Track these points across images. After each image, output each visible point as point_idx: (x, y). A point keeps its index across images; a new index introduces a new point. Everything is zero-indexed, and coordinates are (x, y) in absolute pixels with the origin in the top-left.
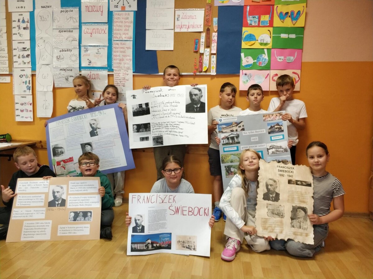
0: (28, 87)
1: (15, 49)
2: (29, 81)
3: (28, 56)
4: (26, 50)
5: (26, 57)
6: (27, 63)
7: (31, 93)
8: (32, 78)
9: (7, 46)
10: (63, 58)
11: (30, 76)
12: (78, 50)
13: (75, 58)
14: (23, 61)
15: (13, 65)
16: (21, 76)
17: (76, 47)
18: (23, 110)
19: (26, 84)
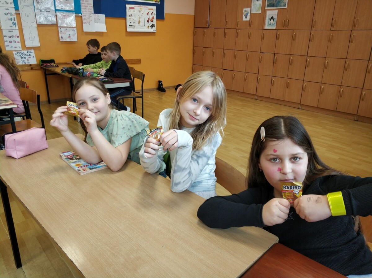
0: (14, 23)
2: (14, 18)
6: (9, 4)
7: (17, 28)
8: (16, 16)
10: (41, 2)
11: (14, 14)
13: (51, 3)
14: (6, 1)
16: (6, 14)
18: (12, 42)
19: (11, 21)
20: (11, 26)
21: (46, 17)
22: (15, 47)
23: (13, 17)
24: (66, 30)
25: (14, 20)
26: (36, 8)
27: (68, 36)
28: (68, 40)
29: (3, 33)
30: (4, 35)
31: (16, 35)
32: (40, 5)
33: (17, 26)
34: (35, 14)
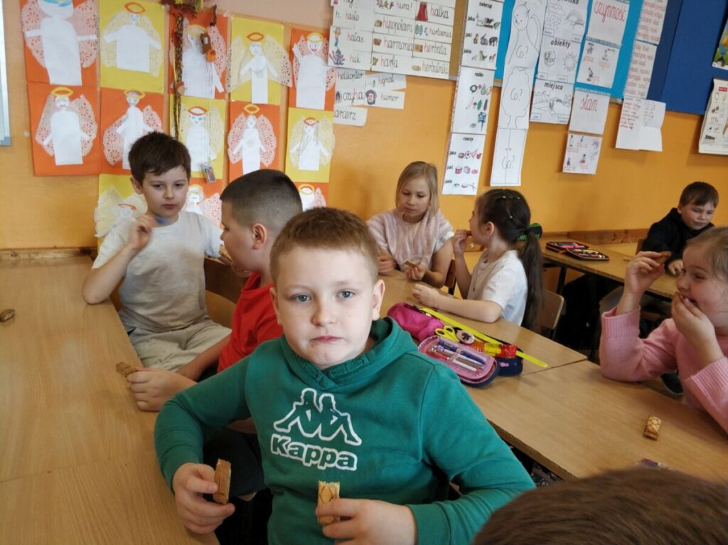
0: (481, 116)
1: (470, 19)
2: (487, 101)
3: (493, 40)
4: (491, 27)
5: (489, 44)
6: (488, 58)
7: (484, 131)
8: (492, 95)
9: (454, 6)
10: (553, 60)
11: (489, 89)
12: (579, 46)
13: (572, 63)
14: (481, 52)
15: (461, 57)
16: (474, 88)
17: (579, 39)
18: (461, 169)
19: (479, 108)
20: (473, 125)
21: (551, 102)
22: (463, 187)
23: (483, 99)
24: (582, 140)
25: (485, 108)
26: (538, 76)
27: (581, 158)
28: (579, 170)
29: (450, 143)
30: (452, 149)
31: (476, 151)
32: (549, 66)
33: (485, 124)
34: (533, 93)
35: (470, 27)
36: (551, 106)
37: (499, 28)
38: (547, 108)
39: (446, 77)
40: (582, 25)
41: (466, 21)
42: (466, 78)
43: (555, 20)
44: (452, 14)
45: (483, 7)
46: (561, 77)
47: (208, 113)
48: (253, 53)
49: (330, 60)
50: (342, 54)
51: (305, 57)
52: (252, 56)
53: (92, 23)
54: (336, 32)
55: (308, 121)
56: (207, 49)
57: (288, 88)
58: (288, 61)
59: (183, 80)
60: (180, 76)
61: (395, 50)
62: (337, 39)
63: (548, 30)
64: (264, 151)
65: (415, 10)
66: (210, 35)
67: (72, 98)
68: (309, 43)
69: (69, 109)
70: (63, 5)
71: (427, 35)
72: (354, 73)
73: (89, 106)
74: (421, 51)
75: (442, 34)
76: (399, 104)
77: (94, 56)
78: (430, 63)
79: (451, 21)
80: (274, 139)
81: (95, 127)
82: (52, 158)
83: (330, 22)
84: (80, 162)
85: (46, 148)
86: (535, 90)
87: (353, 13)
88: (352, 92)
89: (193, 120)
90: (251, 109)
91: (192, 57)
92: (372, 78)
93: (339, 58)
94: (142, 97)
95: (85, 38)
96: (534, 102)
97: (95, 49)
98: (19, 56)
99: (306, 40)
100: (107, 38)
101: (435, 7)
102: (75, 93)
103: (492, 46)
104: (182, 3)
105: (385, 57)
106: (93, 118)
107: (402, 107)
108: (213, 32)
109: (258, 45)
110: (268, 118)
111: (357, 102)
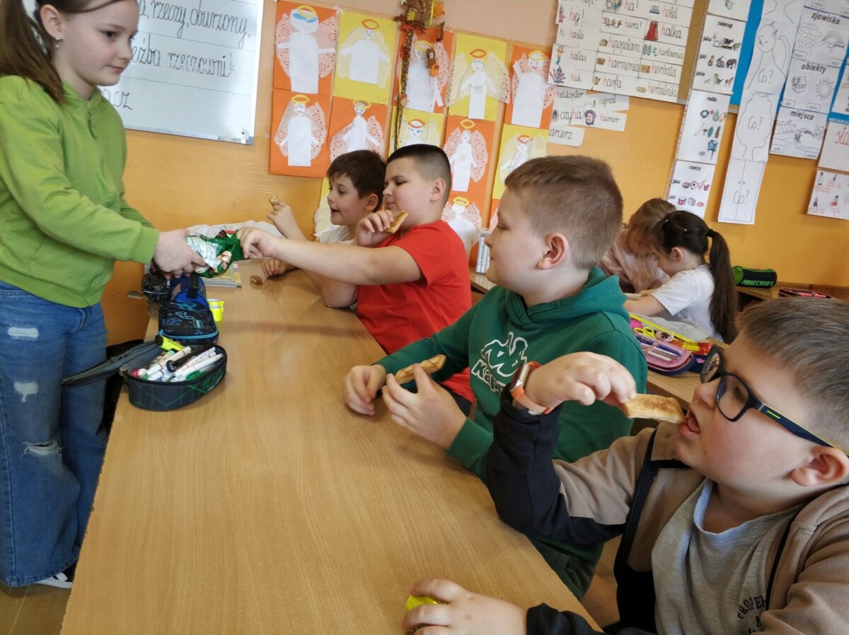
0: (711, 144)
1: (706, 39)
2: (719, 129)
3: (731, 63)
4: (730, 48)
5: (726, 66)
7: (714, 161)
8: (726, 122)
9: (688, 25)
10: (803, 86)
11: (723, 115)
12: (837, 71)
13: (827, 90)
14: (716, 75)
15: (693, 80)
16: (705, 114)
17: (837, 64)
18: (685, 200)
19: (709, 135)
20: (702, 154)
21: (798, 133)
23: (715, 125)
24: (834, 179)
25: (717, 135)
26: (784, 103)
27: (832, 199)
28: (828, 213)
29: (674, 170)
30: (675, 177)
31: (704, 181)
32: (798, 93)
33: (716, 153)
34: (775, 122)
35: (705, 48)
36: (797, 138)
37: (739, 50)
38: (792, 140)
39: (674, 100)
40: (843, 47)
41: (700, 41)
42: (697, 102)
43: (809, 41)
44: (685, 33)
45: (722, 27)
46: (813, 105)
47: (426, 126)
48: (474, 69)
49: (550, 77)
50: (563, 72)
51: (525, 74)
52: (473, 72)
53: (333, 37)
54: (558, 50)
55: (522, 139)
56: (431, 63)
57: (506, 104)
58: (508, 78)
59: (407, 93)
60: (404, 88)
61: (619, 71)
62: (559, 58)
63: (798, 53)
64: (475, 166)
65: (645, 29)
66: (436, 50)
67: (308, 105)
68: (530, 60)
69: (305, 115)
70: (310, 21)
71: (655, 55)
72: (574, 91)
73: (322, 113)
74: (648, 72)
75: (673, 55)
76: (620, 126)
77: (331, 67)
78: (656, 84)
79: (684, 41)
80: (486, 154)
81: (324, 133)
82: (286, 159)
83: (554, 40)
84: (309, 164)
85: (282, 149)
86: (778, 119)
87: (577, 32)
88: (570, 111)
89: (411, 132)
90: (467, 124)
91: (417, 71)
92: (592, 98)
93: (560, 75)
94: (368, 107)
95: (325, 51)
96: (776, 132)
97: (332, 61)
98: (269, 65)
99: (528, 58)
100: (343, 51)
101: (667, 26)
102: (311, 100)
103: (729, 69)
104: (413, 19)
105: (608, 77)
106: (324, 124)
107: (623, 130)
108: (439, 47)
109: (480, 62)
110: (483, 134)
111: (574, 122)
